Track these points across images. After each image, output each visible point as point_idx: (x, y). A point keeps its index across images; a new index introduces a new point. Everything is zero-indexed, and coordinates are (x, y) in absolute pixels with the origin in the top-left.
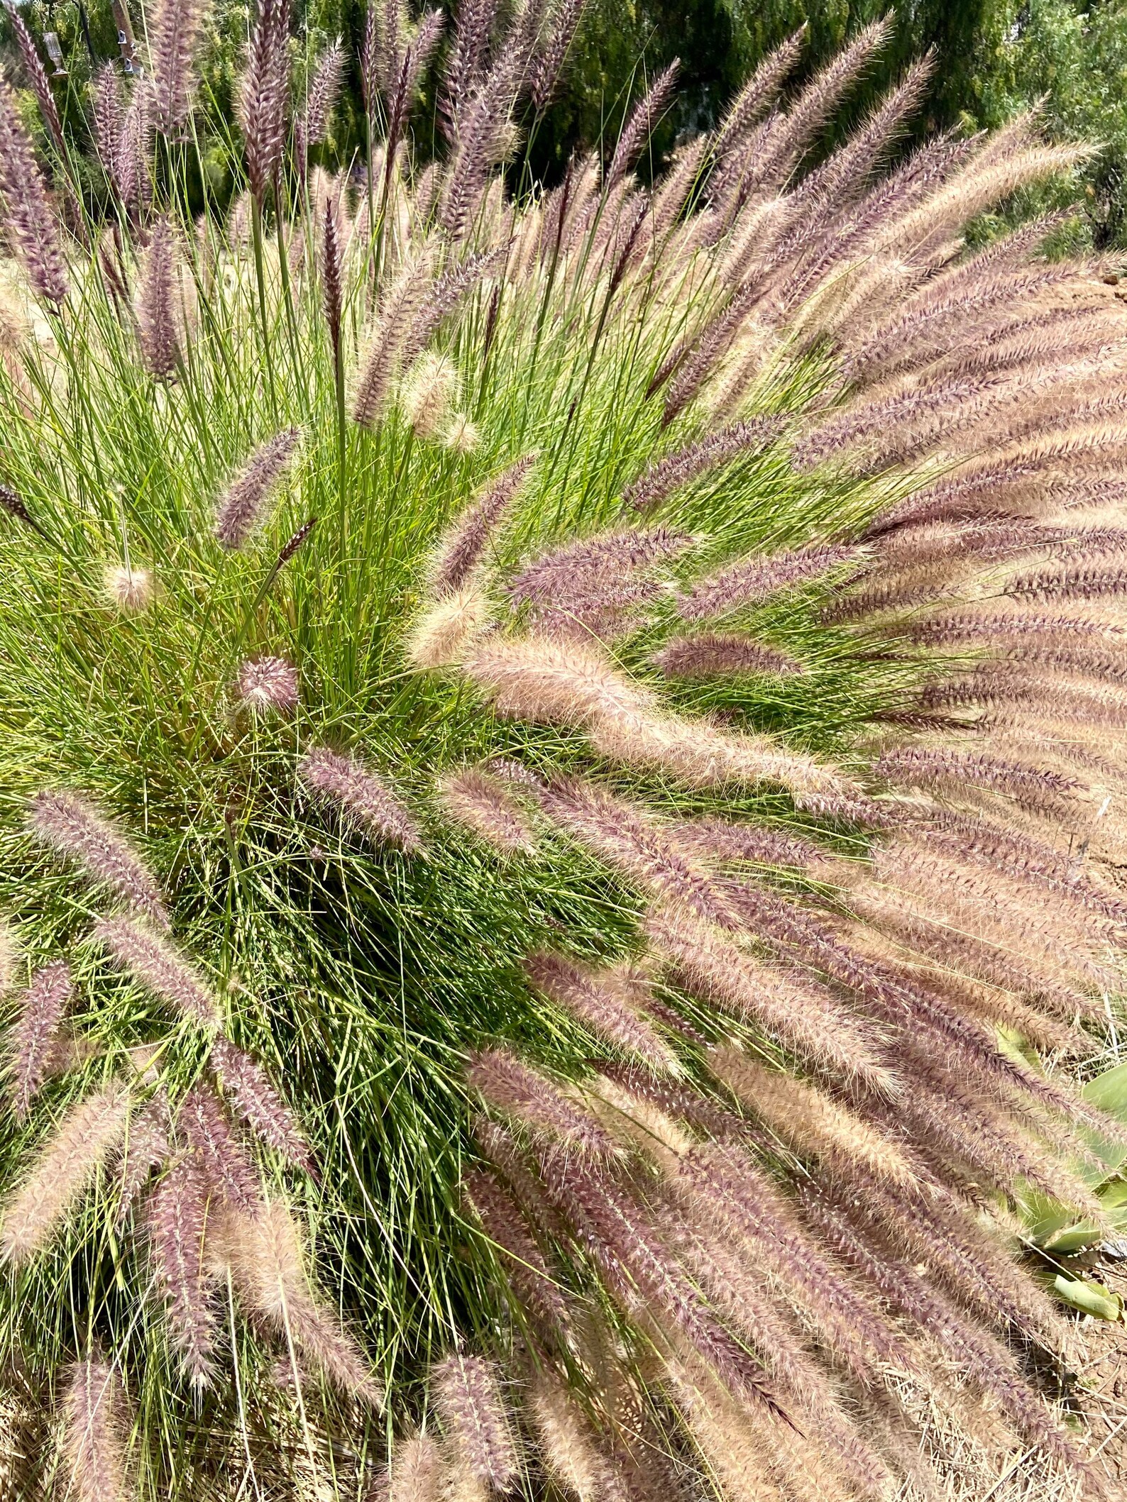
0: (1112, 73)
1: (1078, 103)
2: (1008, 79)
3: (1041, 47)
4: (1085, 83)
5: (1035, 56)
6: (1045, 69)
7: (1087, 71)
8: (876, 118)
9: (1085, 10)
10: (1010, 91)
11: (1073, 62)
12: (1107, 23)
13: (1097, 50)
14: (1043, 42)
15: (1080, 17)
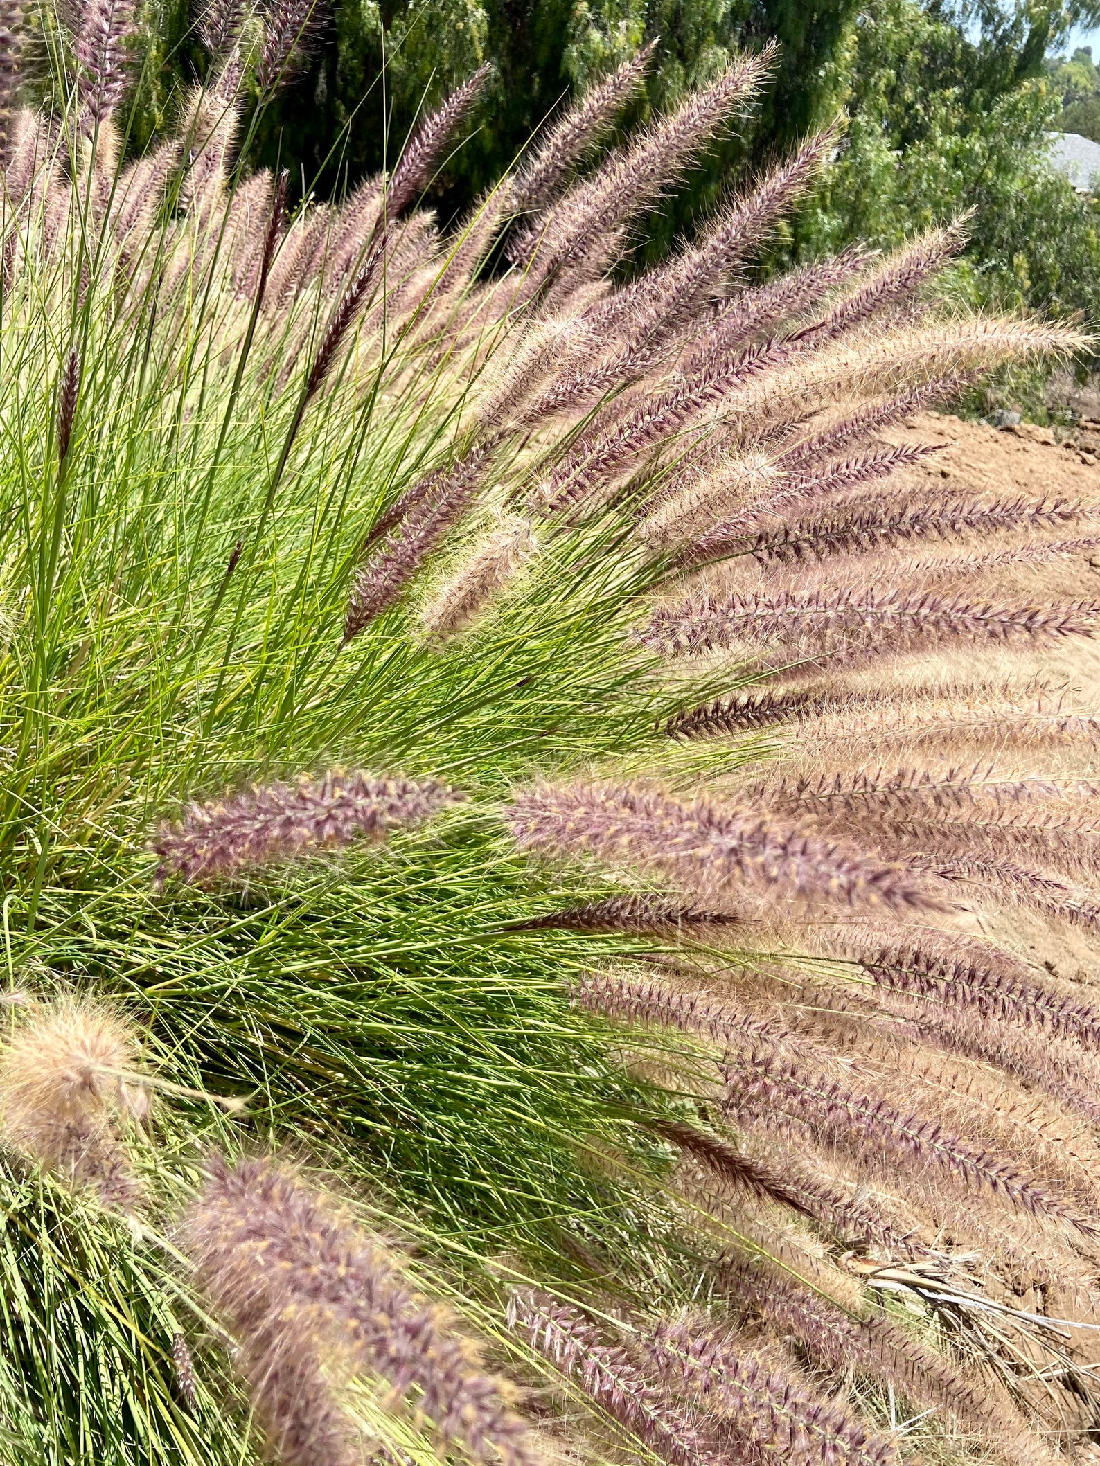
0: (916, 210)
1: (883, 231)
2: (823, 197)
3: (858, 173)
4: (890, 214)
5: (850, 180)
6: (858, 194)
7: (894, 203)
8: (742, 205)
9: (901, 147)
10: (825, 210)
11: (884, 192)
12: (918, 162)
13: (905, 187)
14: (861, 168)
15: (894, 153)
